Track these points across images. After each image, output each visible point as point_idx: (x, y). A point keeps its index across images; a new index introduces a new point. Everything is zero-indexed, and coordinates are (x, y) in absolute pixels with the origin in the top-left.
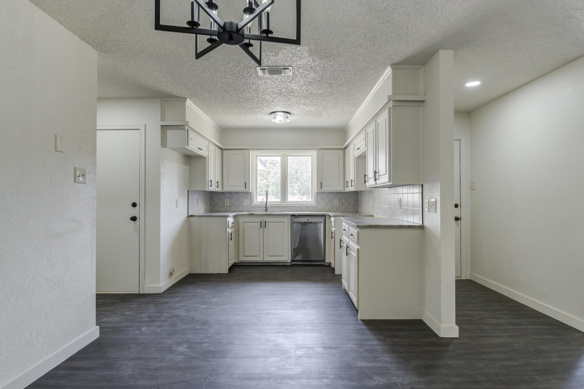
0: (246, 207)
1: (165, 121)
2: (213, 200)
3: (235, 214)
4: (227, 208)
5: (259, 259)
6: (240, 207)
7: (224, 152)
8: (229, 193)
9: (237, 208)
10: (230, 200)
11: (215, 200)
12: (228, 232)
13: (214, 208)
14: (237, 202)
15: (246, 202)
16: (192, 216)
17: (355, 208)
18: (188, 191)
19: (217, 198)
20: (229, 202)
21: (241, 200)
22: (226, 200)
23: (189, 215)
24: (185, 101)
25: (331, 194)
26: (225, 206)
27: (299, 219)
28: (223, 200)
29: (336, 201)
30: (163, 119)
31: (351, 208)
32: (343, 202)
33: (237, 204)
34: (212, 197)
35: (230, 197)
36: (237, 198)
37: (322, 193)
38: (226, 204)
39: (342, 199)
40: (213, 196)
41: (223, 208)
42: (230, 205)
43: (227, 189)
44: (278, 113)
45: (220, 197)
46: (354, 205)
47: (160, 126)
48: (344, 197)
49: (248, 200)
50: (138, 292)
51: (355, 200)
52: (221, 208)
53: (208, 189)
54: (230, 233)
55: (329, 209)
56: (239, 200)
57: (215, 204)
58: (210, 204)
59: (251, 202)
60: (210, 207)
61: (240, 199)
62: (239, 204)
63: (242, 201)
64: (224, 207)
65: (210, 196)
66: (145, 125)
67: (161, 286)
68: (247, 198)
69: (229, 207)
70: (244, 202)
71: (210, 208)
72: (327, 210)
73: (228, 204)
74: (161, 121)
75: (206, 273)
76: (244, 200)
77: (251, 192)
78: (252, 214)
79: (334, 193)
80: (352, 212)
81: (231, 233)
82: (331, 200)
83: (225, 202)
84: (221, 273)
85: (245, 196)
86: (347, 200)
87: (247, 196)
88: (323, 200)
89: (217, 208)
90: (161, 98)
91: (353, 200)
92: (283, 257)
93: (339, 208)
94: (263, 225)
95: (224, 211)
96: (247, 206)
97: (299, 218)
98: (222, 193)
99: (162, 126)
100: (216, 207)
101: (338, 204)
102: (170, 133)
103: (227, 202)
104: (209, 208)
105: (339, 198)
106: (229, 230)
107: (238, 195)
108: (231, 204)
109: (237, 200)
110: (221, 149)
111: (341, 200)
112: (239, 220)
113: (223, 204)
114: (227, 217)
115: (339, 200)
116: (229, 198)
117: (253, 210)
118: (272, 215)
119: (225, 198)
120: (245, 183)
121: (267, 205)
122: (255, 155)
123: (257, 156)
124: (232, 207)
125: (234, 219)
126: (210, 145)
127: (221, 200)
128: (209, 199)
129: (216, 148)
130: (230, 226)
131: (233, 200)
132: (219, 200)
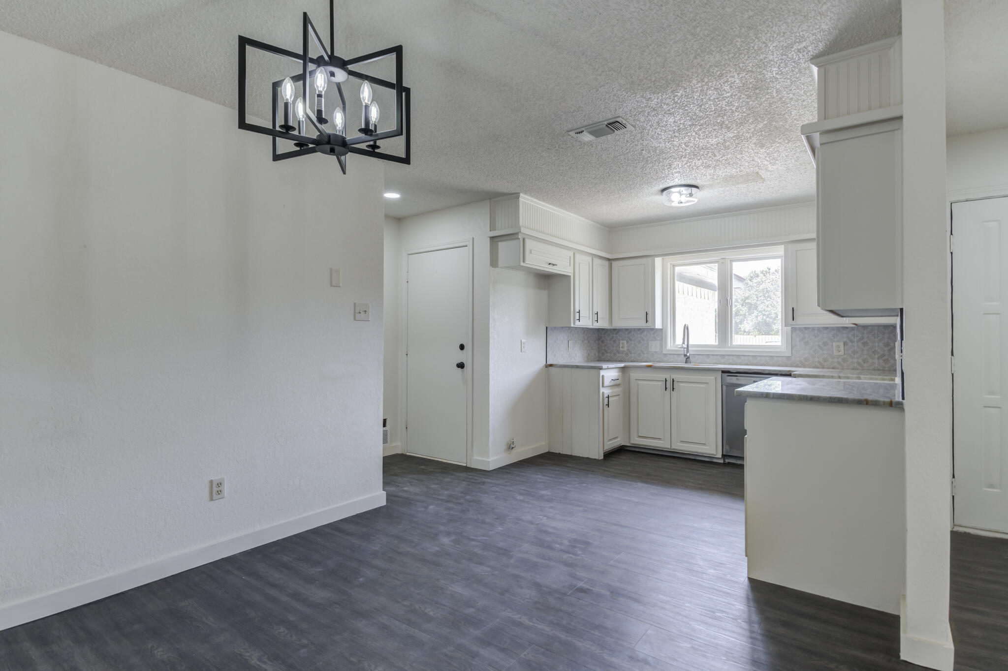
0: (654, 353)
1: (495, 230)
2: (603, 342)
3: (622, 365)
4: (624, 355)
5: (663, 444)
6: (643, 353)
7: (614, 264)
8: (627, 330)
9: (639, 355)
10: (627, 342)
11: (606, 342)
12: (603, 393)
13: (603, 354)
14: (639, 345)
15: (654, 346)
16: (551, 365)
17: (886, 361)
18: (547, 328)
19: (609, 339)
20: (626, 345)
21: (645, 342)
22: (621, 342)
23: (549, 363)
24: (518, 198)
25: (825, 332)
27: (737, 379)
28: (618, 342)
29: (838, 347)
30: (492, 228)
31: (876, 361)
32: (856, 348)
33: (639, 349)
34: (601, 337)
35: (629, 337)
36: (640, 339)
37: (804, 330)
38: (621, 349)
39: (852, 341)
40: (603, 335)
41: (618, 355)
42: (628, 350)
43: (618, 324)
44: (673, 190)
45: (613, 338)
46: (883, 355)
47: (489, 238)
48: (858, 338)
49: (657, 343)
50: (465, 465)
51: (887, 345)
52: (615, 354)
53: (574, 324)
54: (606, 395)
55: (819, 362)
56: (642, 342)
57: (606, 348)
58: (598, 348)
59: (661, 346)
60: (599, 353)
61: (644, 340)
62: (642, 349)
63: (648, 344)
64: (619, 353)
65: (598, 335)
66: (473, 239)
67: (489, 461)
68: (655, 339)
69: (627, 354)
70: (650, 345)
71: (597, 354)
72: (817, 364)
73: (625, 349)
74: (490, 231)
75: (570, 454)
76: (650, 343)
77: (661, 330)
78: (650, 366)
79: (833, 329)
80: (879, 370)
81: (609, 396)
82: (825, 344)
83: (621, 345)
84: (591, 457)
85: (652, 335)
86: (865, 344)
87: (655, 336)
88: (806, 343)
89: (609, 354)
90: (490, 199)
91: (881, 344)
92: (706, 446)
93: (844, 360)
94: (670, 386)
95: (619, 359)
96: (656, 352)
97: (737, 376)
98: (616, 331)
99: (492, 238)
100: (607, 353)
101: (842, 353)
102: (502, 246)
103: (624, 346)
104: (595, 355)
105: (845, 340)
106: (606, 391)
107: (641, 334)
108: (630, 348)
109: (639, 342)
110: (609, 260)
111: (850, 344)
112: (629, 375)
113: (618, 349)
114: (601, 369)
115: (845, 344)
116: (627, 339)
118: (685, 369)
119: (620, 339)
120: (647, 314)
121: (688, 351)
122: (670, 264)
123: (674, 266)
124: (631, 353)
125: (621, 374)
126: (578, 256)
127: (614, 341)
128: (595, 341)
129: (594, 259)
130: (606, 384)
131: (633, 342)
132: (612, 342)
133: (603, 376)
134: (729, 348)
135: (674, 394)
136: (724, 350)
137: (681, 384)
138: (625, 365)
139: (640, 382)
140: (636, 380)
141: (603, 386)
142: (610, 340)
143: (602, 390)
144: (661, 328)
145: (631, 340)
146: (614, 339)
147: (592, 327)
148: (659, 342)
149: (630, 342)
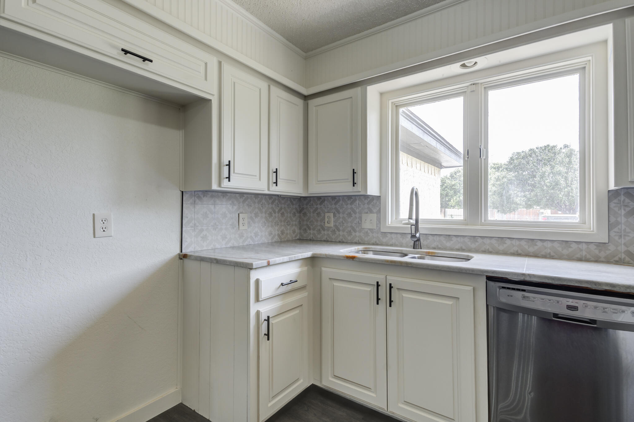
0: (369, 232)
2: (305, 214)
4: (330, 233)
6: (355, 231)
7: (312, 100)
9: (350, 233)
10: (334, 216)
11: (308, 215)
12: (258, 313)
14: (349, 220)
15: (369, 221)
16: (185, 256)
18: (182, 192)
19: (312, 211)
20: (332, 219)
21: (357, 215)
22: (327, 215)
23: (185, 251)
26: (326, 228)
27: (524, 297)
28: (323, 215)
33: (349, 225)
34: (303, 209)
35: (336, 208)
36: (349, 211)
38: (327, 225)
40: (305, 206)
41: (323, 232)
42: (335, 226)
43: (314, 190)
45: (317, 209)
49: (374, 216)
52: (319, 232)
54: (264, 317)
56: (353, 215)
57: (308, 223)
58: (300, 222)
59: (379, 220)
60: (300, 229)
61: (355, 212)
62: (353, 225)
63: (360, 218)
64: (324, 230)
65: (299, 206)
68: (371, 212)
69: (334, 232)
70: (363, 220)
71: (297, 231)
73: (332, 224)
76: (364, 216)
77: (378, 198)
81: (268, 317)
83: (326, 220)
85: (366, 206)
87: (370, 206)
89: (312, 232)
94: (386, 295)
95: (324, 238)
96: (371, 230)
97: (524, 290)
98: (320, 199)
100: (310, 229)
103: (330, 220)
106: (266, 308)
107: (352, 203)
108: (337, 224)
109: (350, 215)
112: (321, 269)
113: (323, 224)
114: (255, 266)
116: (334, 211)
117: (384, 240)
118: (412, 267)
119: (326, 211)
120: (354, 173)
121: (417, 230)
122: (392, 103)
123: (397, 107)
124: (339, 230)
125: (305, 269)
126: (227, 68)
127: (319, 214)
128: (294, 214)
129: (271, 86)
130: (264, 294)
131: (341, 215)
132: (315, 214)
133: (257, 282)
134: (482, 225)
135: (392, 311)
136: (475, 229)
137: (405, 295)
138: (313, 254)
139: (336, 284)
140: (330, 279)
141: (257, 300)
142: (314, 212)
143: (254, 308)
144: (379, 195)
145: (339, 212)
146: (319, 210)
147: (266, 192)
148: (375, 215)
149: (337, 215)
